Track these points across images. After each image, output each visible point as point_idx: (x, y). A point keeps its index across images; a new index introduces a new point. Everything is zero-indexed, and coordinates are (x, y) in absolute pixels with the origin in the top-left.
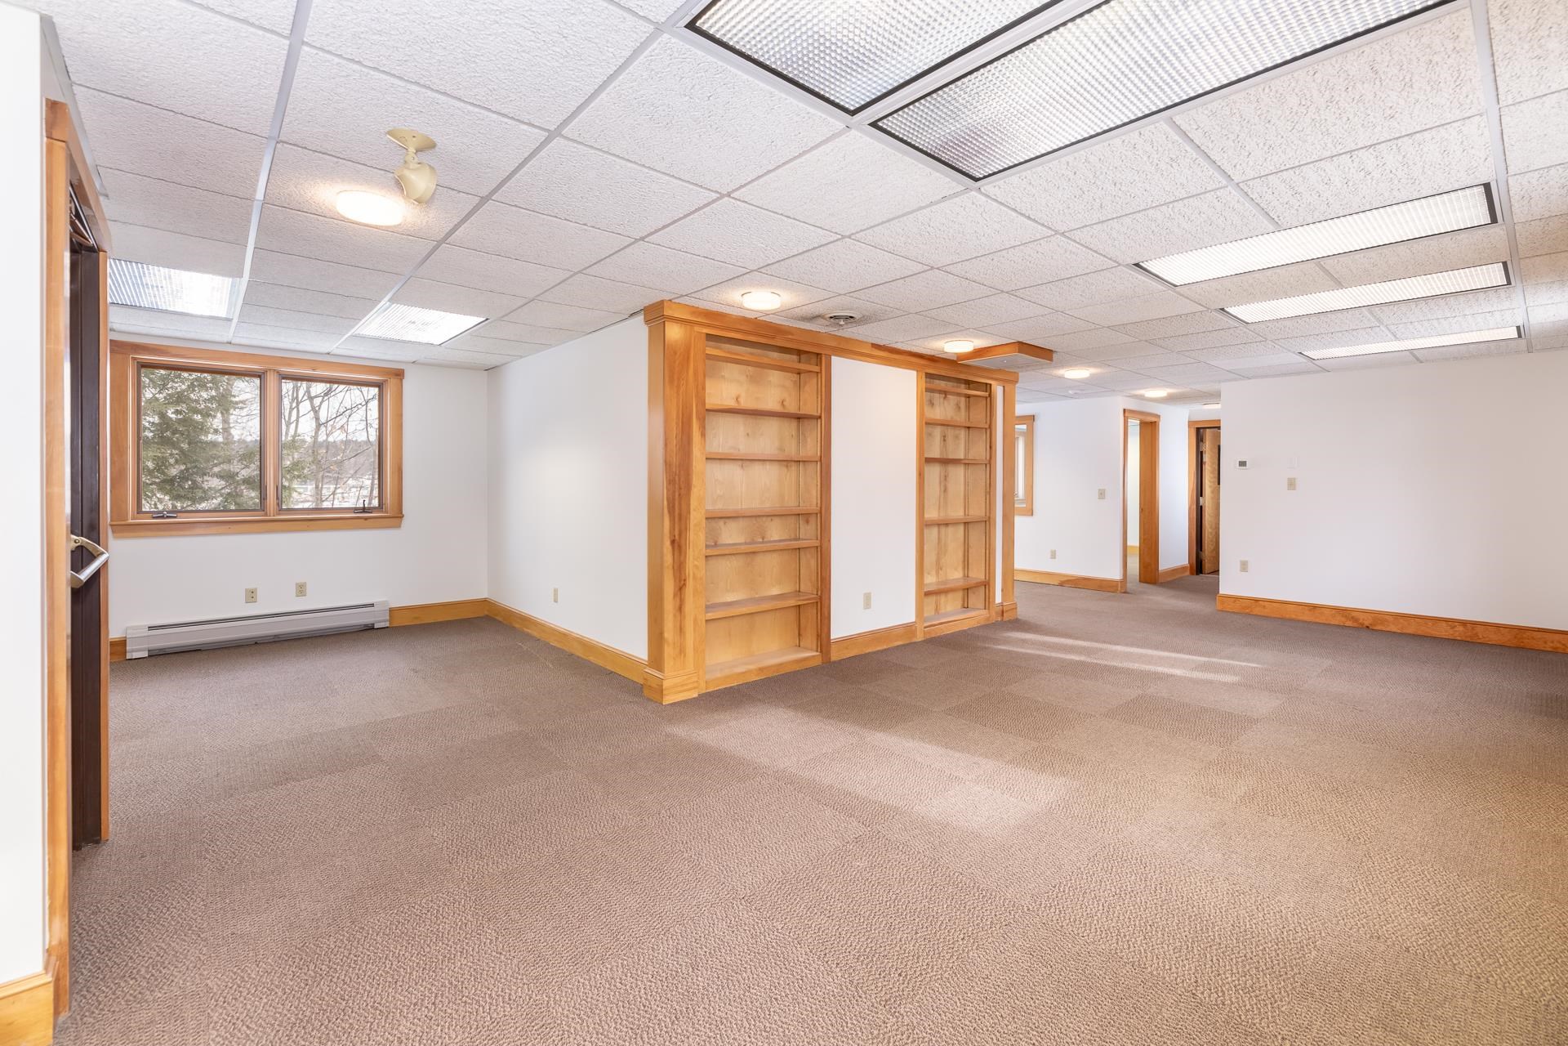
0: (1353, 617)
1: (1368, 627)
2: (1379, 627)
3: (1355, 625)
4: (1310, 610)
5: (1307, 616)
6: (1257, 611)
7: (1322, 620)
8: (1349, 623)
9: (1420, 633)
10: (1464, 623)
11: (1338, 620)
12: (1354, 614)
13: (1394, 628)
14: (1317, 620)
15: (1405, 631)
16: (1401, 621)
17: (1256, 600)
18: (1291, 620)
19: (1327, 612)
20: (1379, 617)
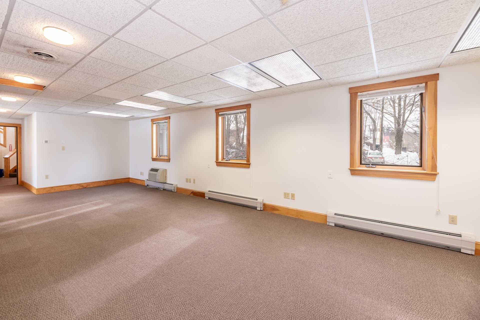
0: (82, 186)
1: (86, 187)
2: (88, 187)
3: (82, 188)
4: (70, 187)
5: (69, 189)
6: (52, 191)
7: (73, 189)
8: (81, 188)
9: (97, 186)
10: (106, 181)
11: (78, 187)
12: (82, 185)
13: (92, 186)
14: (72, 189)
15: (94, 186)
16: (93, 184)
17: (52, 188)
18: (64, 191)
19: (75, 186)
20: (88, 184)
